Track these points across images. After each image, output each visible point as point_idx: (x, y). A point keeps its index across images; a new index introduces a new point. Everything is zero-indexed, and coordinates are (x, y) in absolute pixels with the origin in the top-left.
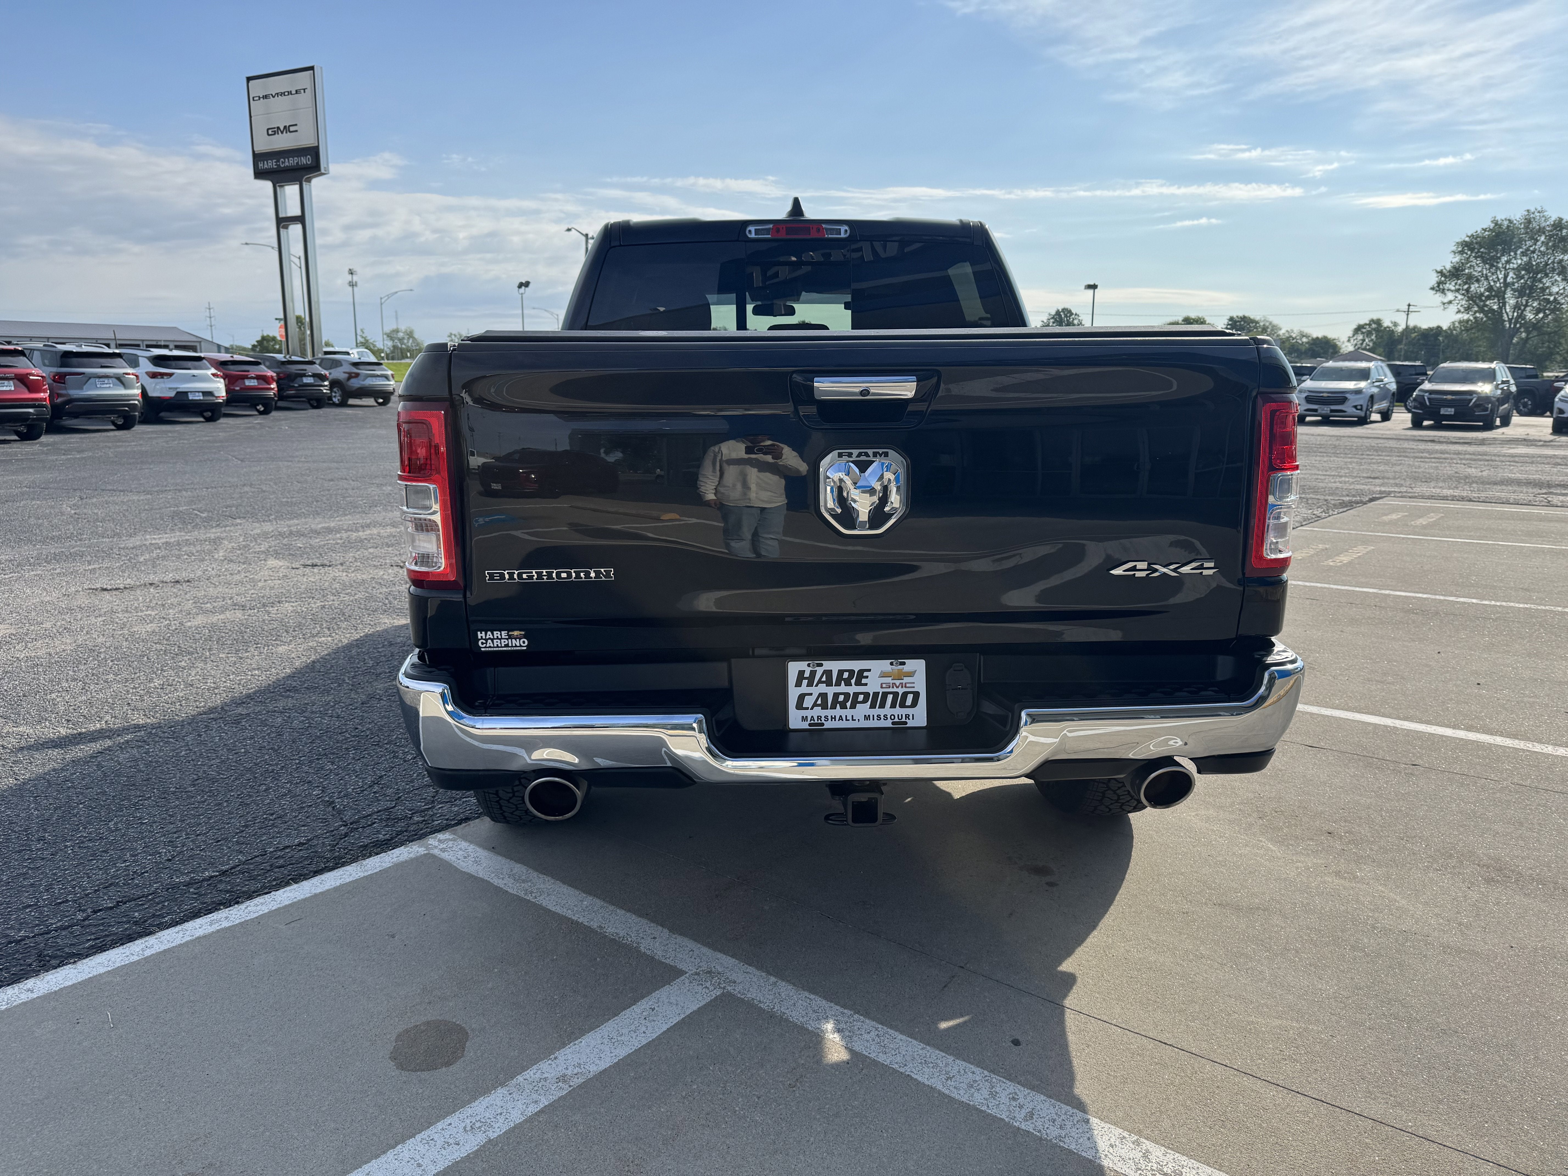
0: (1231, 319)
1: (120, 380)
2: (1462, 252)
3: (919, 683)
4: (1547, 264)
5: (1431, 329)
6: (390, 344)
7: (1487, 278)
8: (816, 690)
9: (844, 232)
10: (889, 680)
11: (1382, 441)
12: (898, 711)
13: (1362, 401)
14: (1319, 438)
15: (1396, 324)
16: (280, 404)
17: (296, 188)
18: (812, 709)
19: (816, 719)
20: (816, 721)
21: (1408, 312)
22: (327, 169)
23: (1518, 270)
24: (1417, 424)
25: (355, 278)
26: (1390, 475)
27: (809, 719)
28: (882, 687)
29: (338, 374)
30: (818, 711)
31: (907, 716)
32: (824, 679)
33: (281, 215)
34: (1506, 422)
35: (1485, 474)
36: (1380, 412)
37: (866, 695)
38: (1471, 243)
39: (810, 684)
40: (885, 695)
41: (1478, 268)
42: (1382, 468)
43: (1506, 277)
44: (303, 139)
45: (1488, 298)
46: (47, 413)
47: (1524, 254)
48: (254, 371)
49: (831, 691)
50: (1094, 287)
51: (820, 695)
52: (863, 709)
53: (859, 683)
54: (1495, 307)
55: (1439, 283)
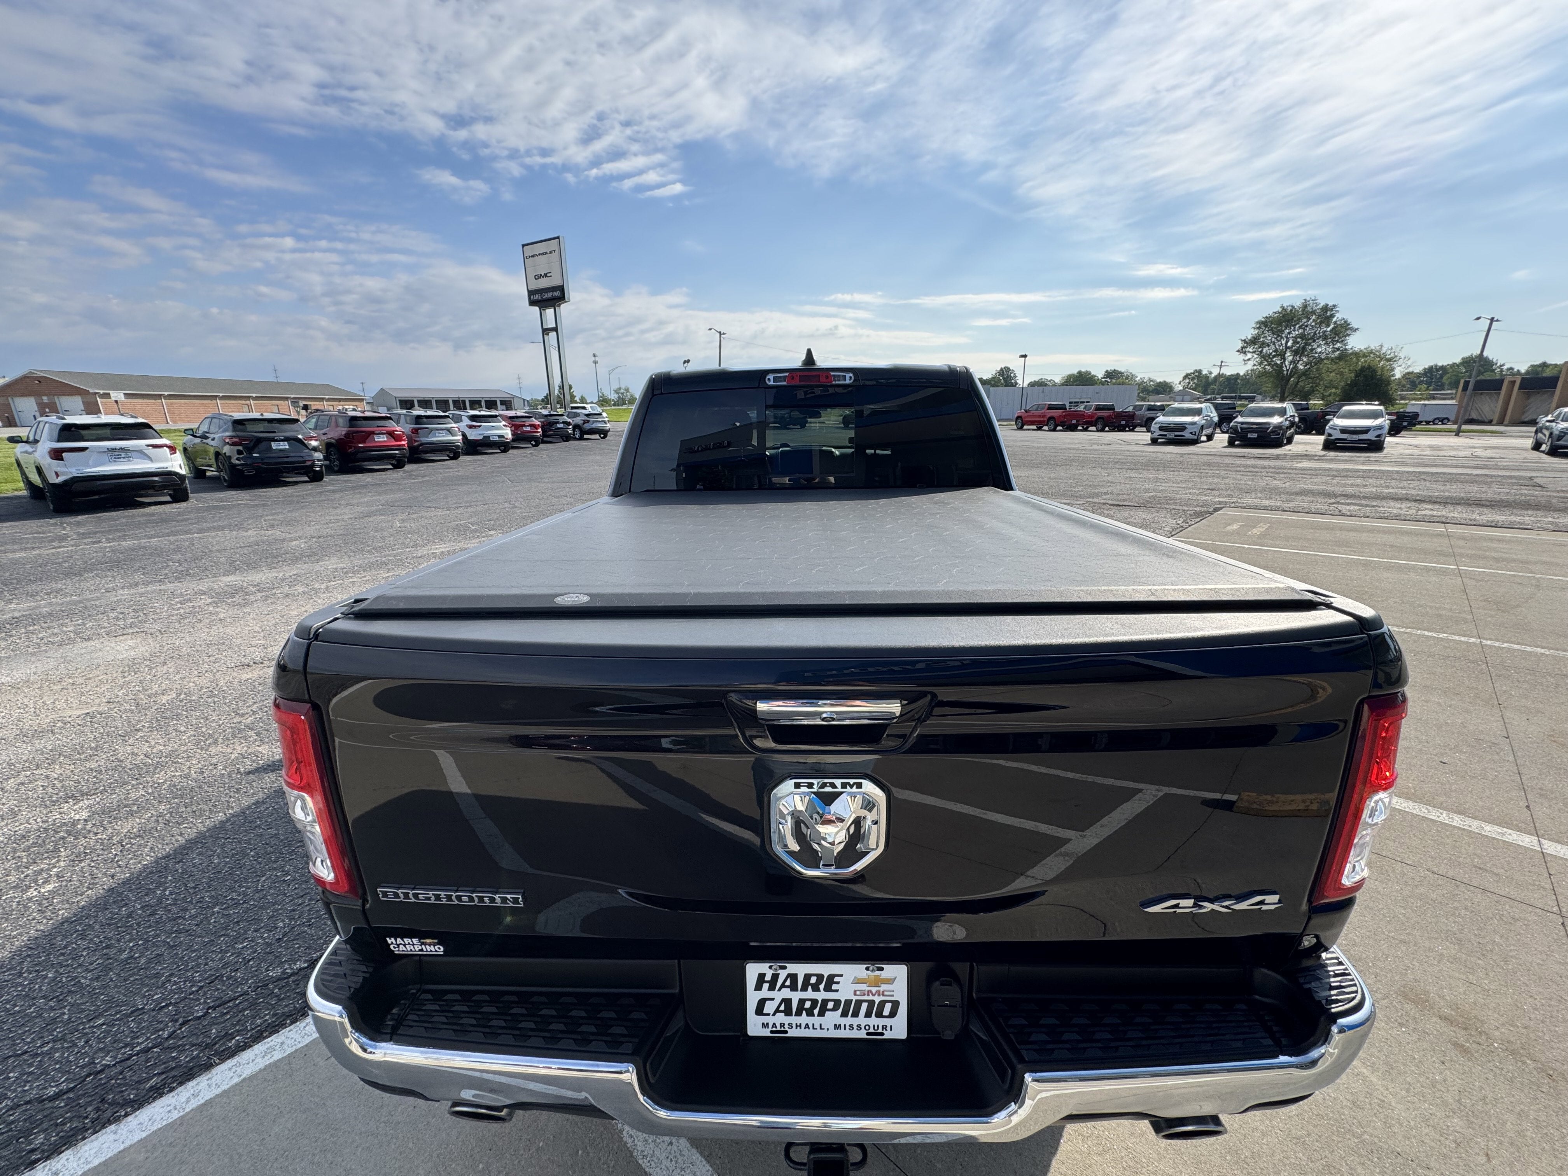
0: (1107, 371)
1: (450, 431)
2: (1259, 328)
3: (899, 990)
4: (1315, 333)
5: (1232, 375)
6: (616, 396)
7: (1274, 344)
8: (779, 995)
9: (849, 379)
10: (864, 987)
11: (1210, 457)
12: (874, 1021)
13: (1197, 429)
14: (1169, 455)
15: (1211, 373)
16: (545, 439)
17: (552, 310)
18: (774, 1014)
19: (778, 1026)
20: (779, 1029)
21: (1221, 366)
22: (569, 298)
23: (1296, 337)
24: (1231, 444)
25: (597, 359)
26: (1223, 486)
27: (770, 1025)
28: (855, 994)
29: (578, 420)
30: (781, 1018)
31: (884, 1027)
32: (788, 983)
33: (545, 327)
34: (1290, 441)
35: (1287, 485)
36: (1206, 436)
37: (837, 1003)
38: (1266, 322)
39: (772, 988)
40: (859, 1003)
41: (1269, 338)
42: (1216, 480)
43: (1287, 342)
44: (555, 281)
45: (1274, 356)
46: (407, 452)
47: (1300, 328)
48: (528, 422)
49: (795, 997)
50: (1025, 356)
51: (783, 1000)
52: (833, 1017)
53: (828, 989)
54: (1279, 362)
55: (1242, 348)
